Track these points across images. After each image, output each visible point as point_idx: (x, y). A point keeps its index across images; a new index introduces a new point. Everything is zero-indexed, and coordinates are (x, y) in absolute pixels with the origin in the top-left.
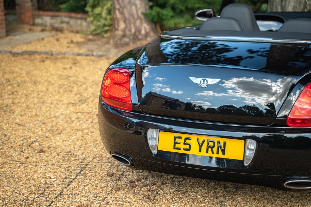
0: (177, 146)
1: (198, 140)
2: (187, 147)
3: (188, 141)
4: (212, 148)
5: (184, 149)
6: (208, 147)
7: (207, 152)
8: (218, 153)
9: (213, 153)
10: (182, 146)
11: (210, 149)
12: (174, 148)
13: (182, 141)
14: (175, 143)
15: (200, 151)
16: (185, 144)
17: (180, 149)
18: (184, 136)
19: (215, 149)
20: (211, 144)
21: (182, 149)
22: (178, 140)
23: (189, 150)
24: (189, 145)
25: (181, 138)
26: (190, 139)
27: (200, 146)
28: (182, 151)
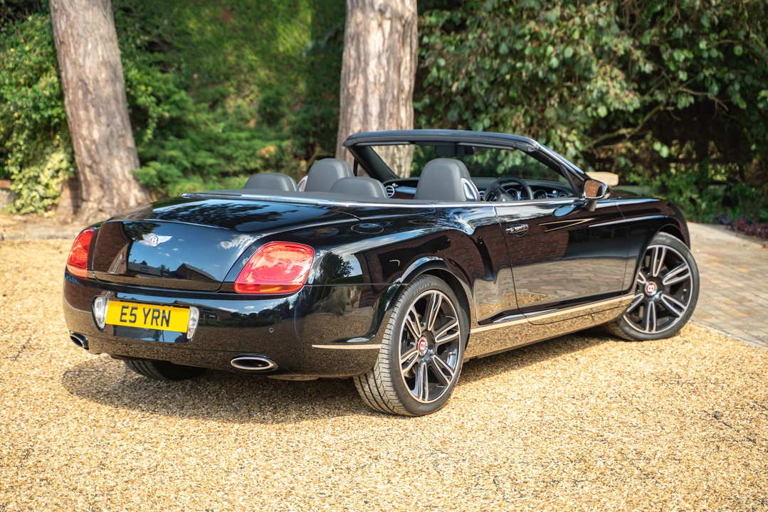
0: (124, 318)
1: (143, 310)
2: (133, 318)
3: (134, 312)
4: (157, 318)
5: (130, 321)
6: (153, 317)
7: (152, 323)
8: (162, 325)
9: (157, 324)
10: (128, 317)
11: (154, 320)
12: (121, 320)
13: (128, 311)
14: (123, 314)
15: (145, 322)
16: (131, 315)
17: (125, 321)
18: (131, 305)
19: (160, 320)
20: (156, 314)
21: (128, 322)
22: (125, 311)
23: (134, 321)
24: (135, 315)
25: (127, 308)
26: (136, 309)
27: (146, 316)
28: (128, 324)
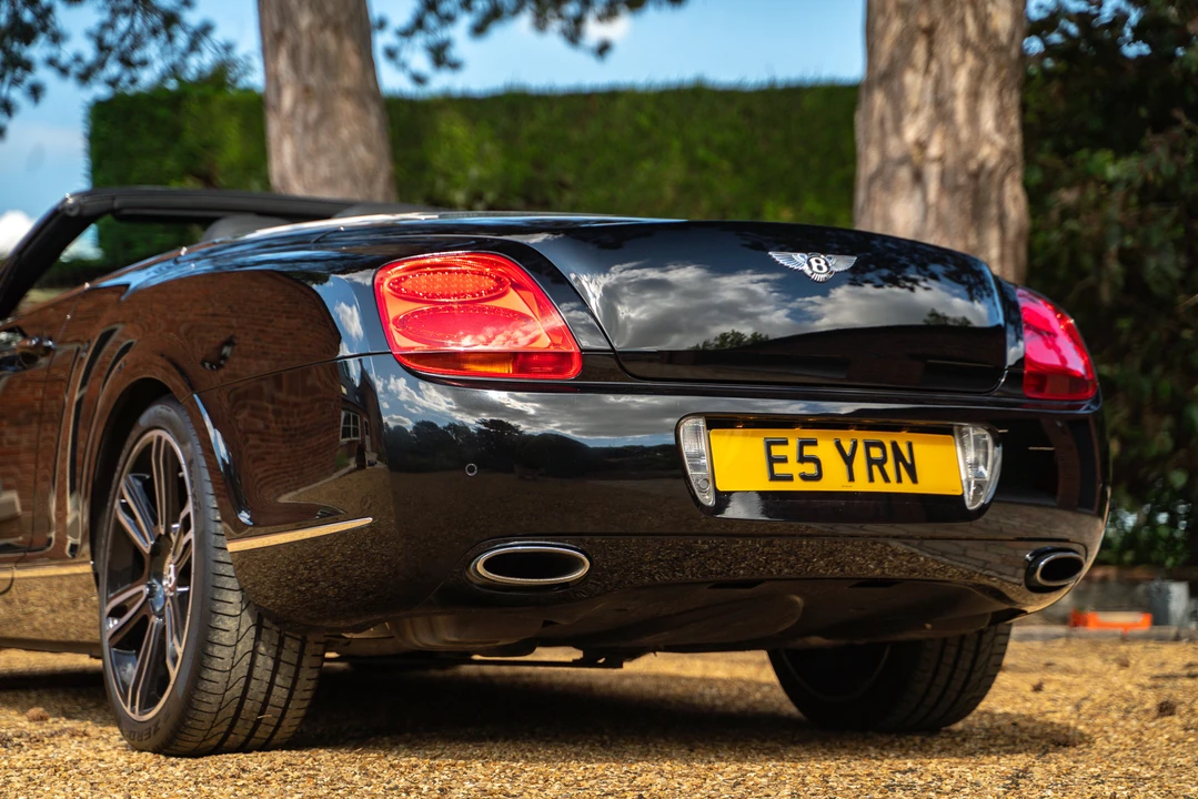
0: (779, 469)
1: (839, 445)
2: (810, 469)
3: (808, 451)
4: (881, 463)
5: (805, 477)
6: (871, 462)
7: (871, 479)
8: (899, 480)
9: (887, 480)
10: (793, 467)
11: (875, 468)
12: (774, 477)
13: (790, 451)
14: (772, 461)
15: (851, 478)
16: (802, 459)
17: (789, 478)
18: (793, 436)
19: (890, 467)
20: (876, 453)
21: (796, 478)
22: (777, 451)
23: (818, 477)
24: (816, 461)
25: (785, 443)
26: (814, 443)
27: (849, 460)
28: (798, 485)
